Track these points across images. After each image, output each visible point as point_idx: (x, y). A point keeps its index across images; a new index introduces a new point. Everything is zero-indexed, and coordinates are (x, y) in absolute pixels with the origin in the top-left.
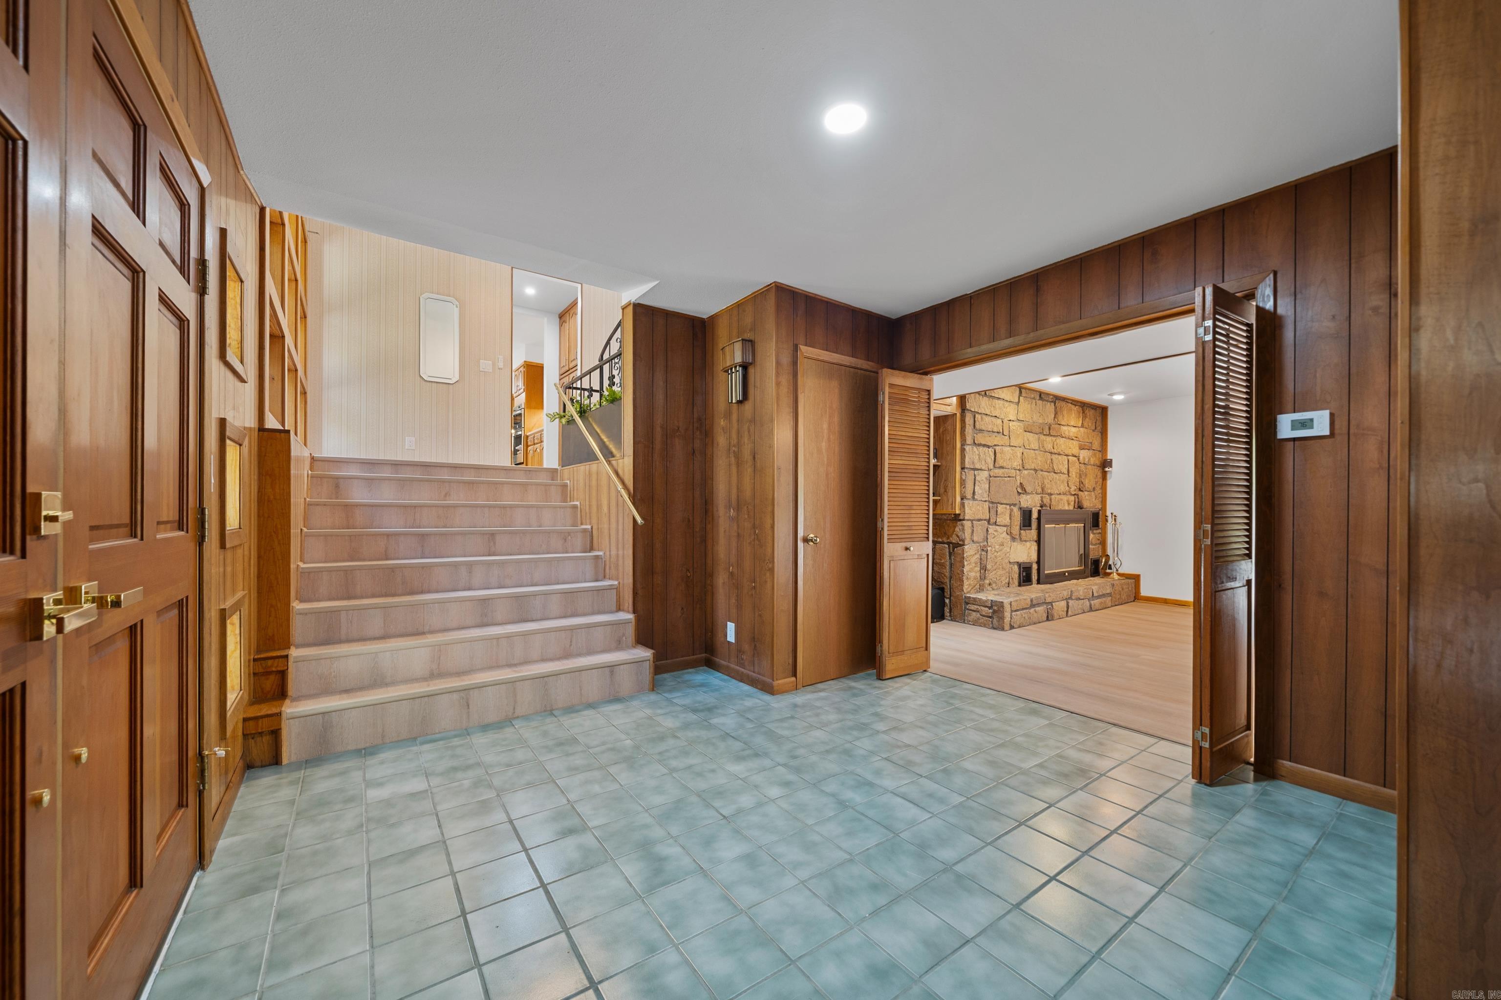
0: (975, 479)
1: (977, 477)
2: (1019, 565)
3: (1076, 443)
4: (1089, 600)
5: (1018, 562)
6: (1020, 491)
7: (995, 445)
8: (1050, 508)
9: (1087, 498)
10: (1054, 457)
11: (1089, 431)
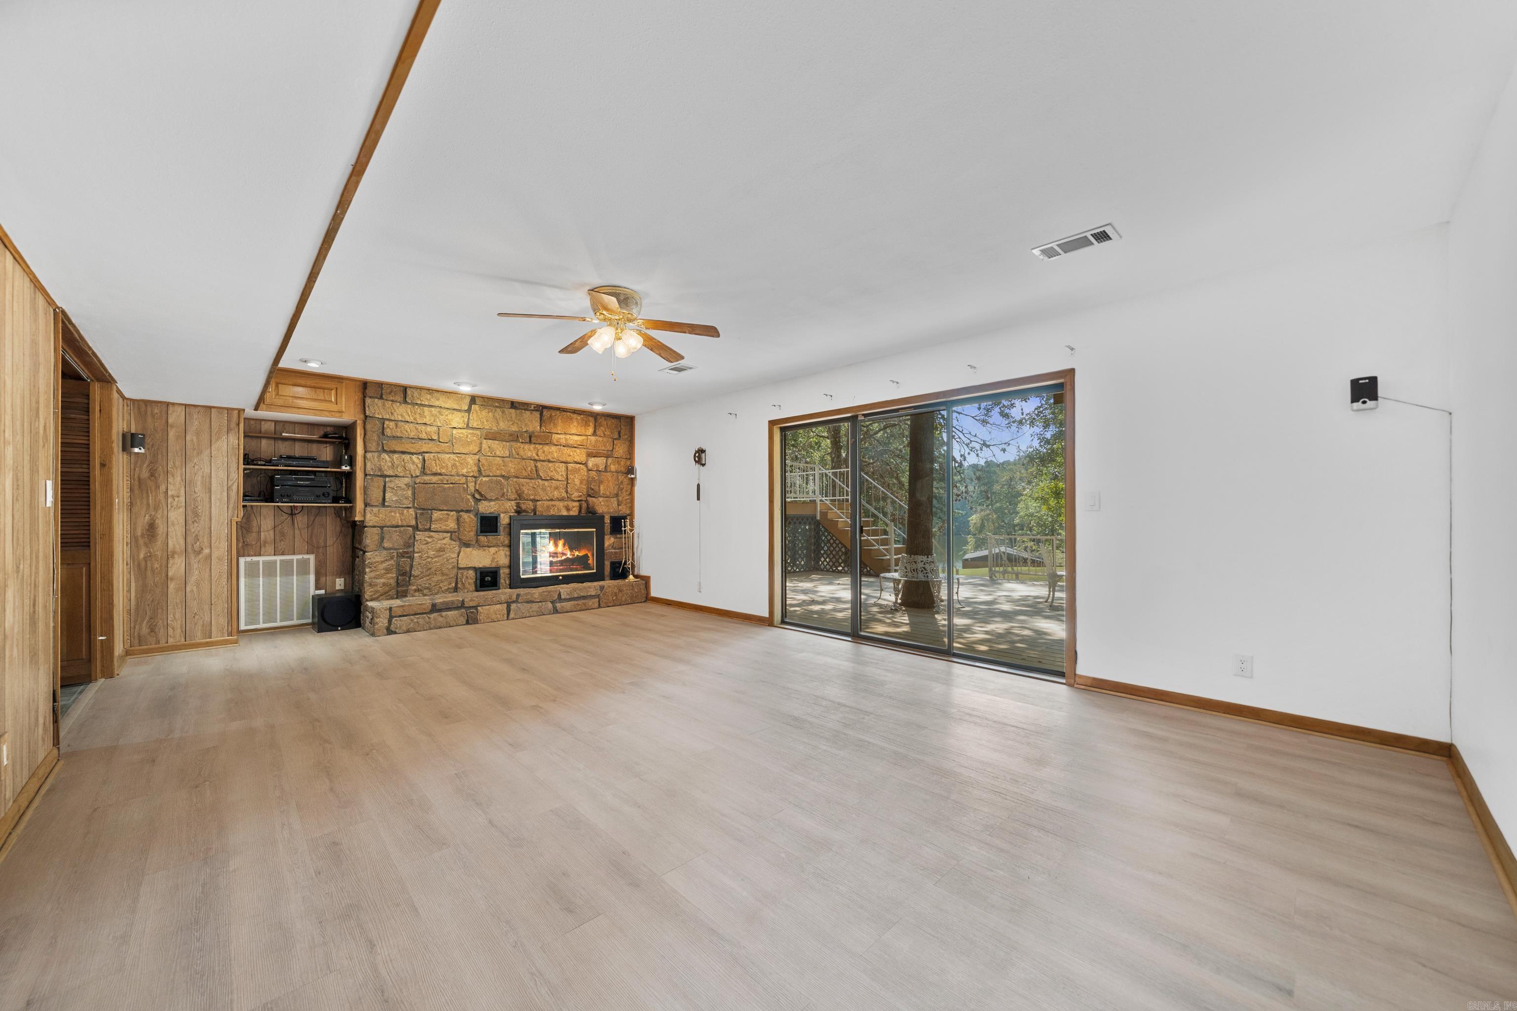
0: (385, 486)
1: (387, 484)
2: (475, 569)
3: (584, 452)
4: (552, 602)
5: (475, 568)
6: (477, 496)
7: (424, 452)
8: (535, 514)
9: (602, 503)
10: (539, 464)
11: (605, 439)
